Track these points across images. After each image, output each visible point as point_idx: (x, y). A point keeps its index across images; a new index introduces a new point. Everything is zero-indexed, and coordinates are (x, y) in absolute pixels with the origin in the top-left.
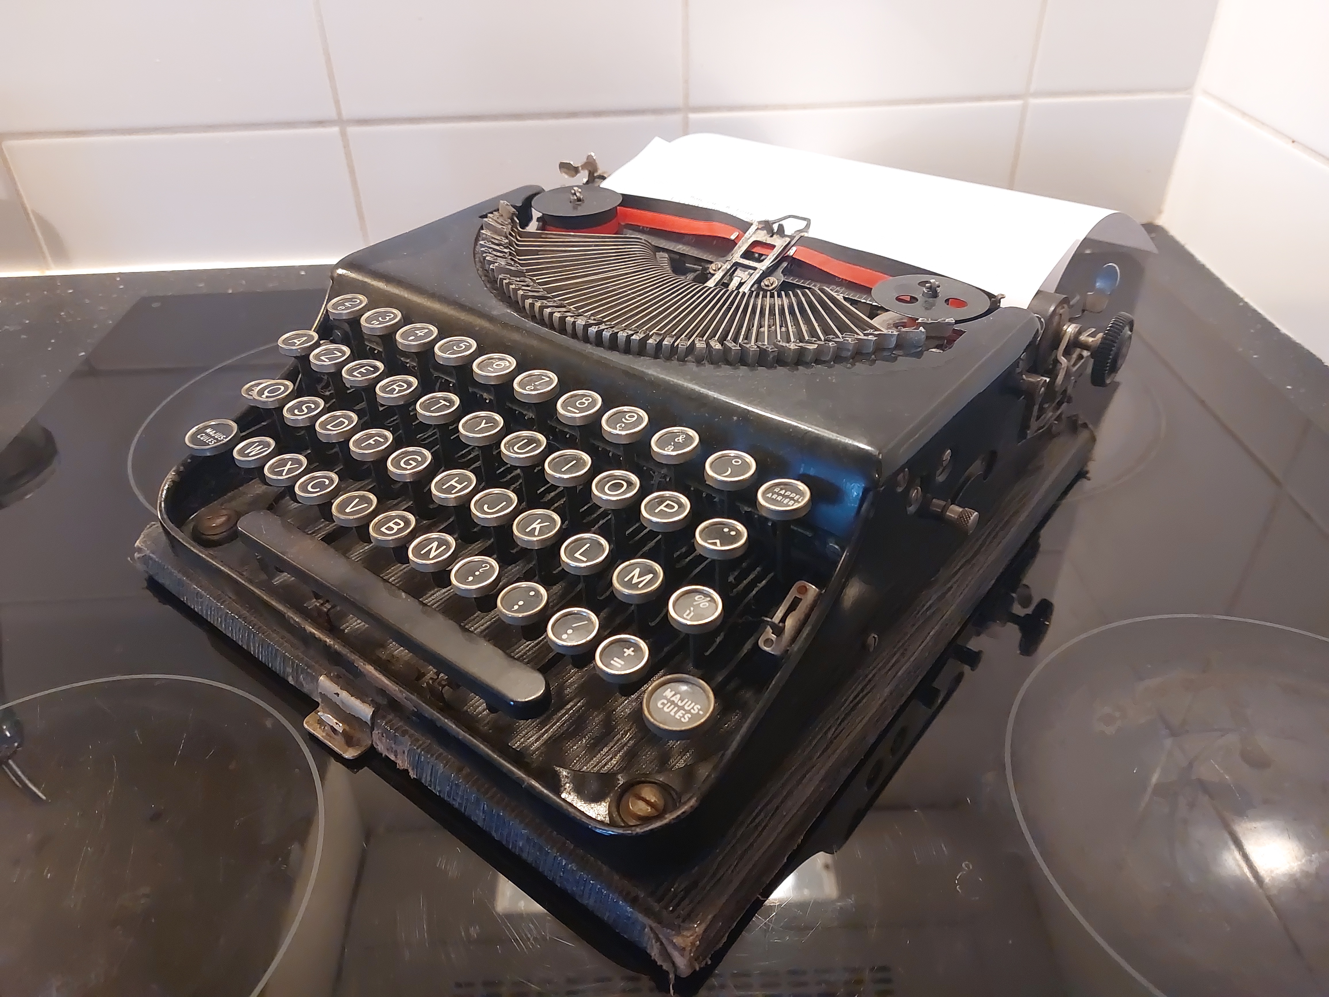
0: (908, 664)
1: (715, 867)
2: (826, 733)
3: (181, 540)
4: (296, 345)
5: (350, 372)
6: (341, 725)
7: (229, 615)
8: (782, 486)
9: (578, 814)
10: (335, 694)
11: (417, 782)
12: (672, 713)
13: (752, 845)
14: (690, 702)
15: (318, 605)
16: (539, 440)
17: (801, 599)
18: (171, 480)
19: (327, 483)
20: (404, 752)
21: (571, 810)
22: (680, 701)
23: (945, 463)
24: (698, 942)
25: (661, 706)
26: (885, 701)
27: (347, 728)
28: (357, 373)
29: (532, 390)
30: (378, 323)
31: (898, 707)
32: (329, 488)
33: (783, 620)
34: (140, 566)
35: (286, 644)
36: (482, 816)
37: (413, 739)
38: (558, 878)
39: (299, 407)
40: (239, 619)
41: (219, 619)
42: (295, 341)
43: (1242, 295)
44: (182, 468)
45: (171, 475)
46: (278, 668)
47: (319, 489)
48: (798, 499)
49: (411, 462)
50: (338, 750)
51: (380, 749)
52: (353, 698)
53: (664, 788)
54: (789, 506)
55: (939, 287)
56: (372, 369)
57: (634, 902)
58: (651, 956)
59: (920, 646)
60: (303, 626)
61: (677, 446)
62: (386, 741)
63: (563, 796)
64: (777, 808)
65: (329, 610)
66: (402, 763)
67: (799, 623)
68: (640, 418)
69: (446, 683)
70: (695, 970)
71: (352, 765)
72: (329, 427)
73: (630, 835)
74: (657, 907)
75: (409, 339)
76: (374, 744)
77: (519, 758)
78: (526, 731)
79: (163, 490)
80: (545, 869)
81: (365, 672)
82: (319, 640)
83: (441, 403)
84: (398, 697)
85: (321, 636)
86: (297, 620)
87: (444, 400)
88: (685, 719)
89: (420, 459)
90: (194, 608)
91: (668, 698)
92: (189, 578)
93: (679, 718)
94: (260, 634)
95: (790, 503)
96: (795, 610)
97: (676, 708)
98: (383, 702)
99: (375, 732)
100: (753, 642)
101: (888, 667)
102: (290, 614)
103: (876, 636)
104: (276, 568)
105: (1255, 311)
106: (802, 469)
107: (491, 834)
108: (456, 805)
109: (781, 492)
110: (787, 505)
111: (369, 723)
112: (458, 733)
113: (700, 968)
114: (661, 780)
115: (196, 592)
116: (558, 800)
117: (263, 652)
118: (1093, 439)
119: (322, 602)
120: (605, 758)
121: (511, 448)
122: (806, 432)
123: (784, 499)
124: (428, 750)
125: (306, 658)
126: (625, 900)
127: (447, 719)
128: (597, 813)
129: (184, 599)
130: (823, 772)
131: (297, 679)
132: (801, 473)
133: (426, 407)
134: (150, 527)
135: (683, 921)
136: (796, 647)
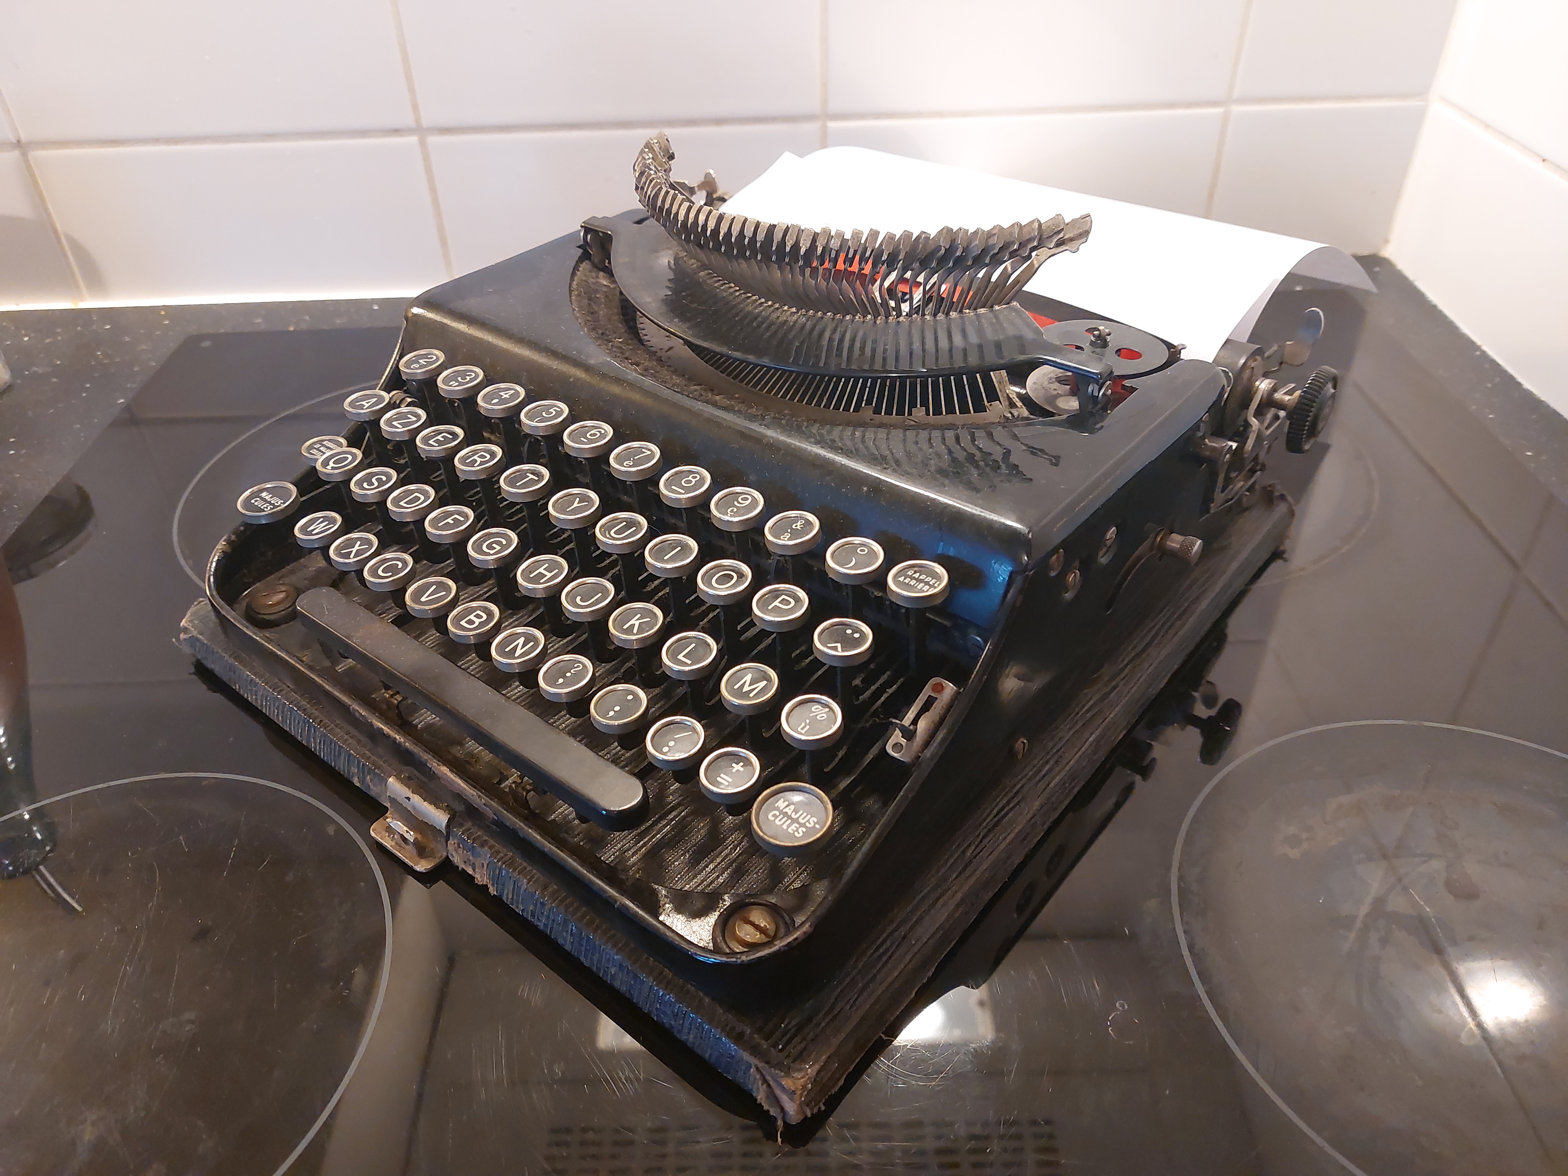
0: (1062, 774)
1: (832, 1000)
2: (964, 852)
3: (232, 620)
4: (364, 408)
5: (425, 440)
6: (412, 833)
7: (287, 706)
8: (915, 569)
9: (677, 938)
10: (405, 798)
11: (498, 899)
12: (785, 827)
13: (875, 976)
14: (805, 814)
15: (388, 696)
16: (639, 523)
17: (937, 698)
18: (221, 551)
19: (400, 567)
20: (483, 866)
21: (669, 933)
22: (794, 813)
23: (1108, 543)
24: (810, 1085)
25: (773, 819)
26: (1034, 816)
27: (419, 837)
28: (434, 441)
29: (630, 466)
30: (457, 384)
31: (1048, 824)
32: (402, 572)
33: (915, 722)
34: (186, 649)
35: (350, 741)
36: (570, 939)
37: (493, 851)
38: (654, 1010)
39: (368, 479)
40: (298, 711)
41: (276, 711)
42: (363, 403)
43: (1479, 342)
44: (233, 537)
45: (221, 545)
46: (342, 767)
47: (390, 574)
48: (935, 584)
49: (494, 545)
50: (409, 862)
51: (456, 862)
52: (426, 803)
53: (773, 910)
54: (924, 591)
55: (1109, 334)
56: (451, 437)
57: (739, 1038)
58: (756, 1100)
59: (1077, 753)
60: (369, 721)
61: (795, 534)
62: (463, 852)
63: (661, 918)
64: (904, 938)
65: (400, 702)
66: (481, 878)
67: (933, 725)
68: (755, 501)
69: (531, 787)
70: (806, 1116)
71: (426, 879)
72: (402, 503)
73: (734, 963)
74: (765, 1045)
75: (492, 402)
76: (449, 855)
77: (611, 874)
78: (621, 843)
79: (212, 562)
80: (640, 998)
81: (440, 774)
82: (388, 737)
83: (528, 476)
84: (475, 803)
85: (390, 732)
86: (363, 714)
87: (531, 474)
88: (799, 833)
89: (504, 542)
90: (248, 697)
91: (781, 809)
92: (242, 664)
93: (792, 832)
94: (322, 729)
95: (924, 588)
96: (928, 711)
97: (789, 821)
98: (460, 807)
99: (451, 841)
100: (880, 747)
101: (1038, 778)
102: (356, 707)
103: (1025, 741)
104: (340, 654)
105: (1493, 362)
106: (940, 548)
107: (580, 960)
108: (541, 926)
109: (914, 575)
110: (921, 591)
111: (444, 832)
112: (544, 846)
113: (812, 1114)
114: (773, 901)
115: (249, 679)
116: (655, 923)
117: (326, 749)
118: (1292, 513)
119: (392, 693)
120: (710, 876)
121: (607, 532)
122: (945, 506)
123: (918, 583)
124: (511, 864)
125: (373, 757)
126: (728, 1036)
127: (531, 828)
128: (699, 938)
129: (236, 687)
130: (959, 895)
131: (363, 781)
132: (939, 552)
133: (511, 482)
134: (198, 604)
135: (794, 1062)
136: (928, 753)
